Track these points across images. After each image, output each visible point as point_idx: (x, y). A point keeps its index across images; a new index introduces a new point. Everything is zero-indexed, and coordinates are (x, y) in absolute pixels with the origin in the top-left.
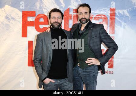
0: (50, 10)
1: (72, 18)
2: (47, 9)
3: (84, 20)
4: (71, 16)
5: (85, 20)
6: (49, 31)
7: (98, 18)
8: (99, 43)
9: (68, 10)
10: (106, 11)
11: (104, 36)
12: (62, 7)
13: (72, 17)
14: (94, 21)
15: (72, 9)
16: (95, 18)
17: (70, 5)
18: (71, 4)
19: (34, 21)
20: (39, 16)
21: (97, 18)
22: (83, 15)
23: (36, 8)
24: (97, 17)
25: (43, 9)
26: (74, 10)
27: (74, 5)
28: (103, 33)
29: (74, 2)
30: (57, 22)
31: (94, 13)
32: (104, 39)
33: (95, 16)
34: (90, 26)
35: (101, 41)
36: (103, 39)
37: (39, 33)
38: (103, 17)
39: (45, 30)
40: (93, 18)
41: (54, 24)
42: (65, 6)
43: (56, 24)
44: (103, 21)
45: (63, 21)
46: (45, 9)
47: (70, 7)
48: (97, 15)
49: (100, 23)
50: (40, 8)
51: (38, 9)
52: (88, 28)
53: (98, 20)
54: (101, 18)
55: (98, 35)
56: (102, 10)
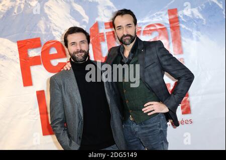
0: (64, 32)
1: (106, 38)
2: (60, 30)
3: (127, 38)
4: (103, 36)
5: (129, 38)
6: (69, 69)
7: (151, 30)
8: (159, 74)
9: (96, 25)
10: (162, 17)
11: (166, 60)
12: (85, 23)
13: (105, 36)
14: (144, 38)
15: (103, 22)
16: (145, 32)
17: (98, 16)
18: (99, 14)
19: (40, 55)
20: (48, 45)
21: (148, 32)
22: (124, 29)
23: (40, 32)
24: (148, 29)
25: (51, 31)
26: (106, 24)
27: (104, 15)
28: (163, 56)
29: (103, 11)
30: (81, 51)
31: (142, 23)
32: (168, 65)
33: (143, 28)
34: (139, 48)
35: (163, 70)
36: (165, 65)
37: (53, 74)
38: (159, 27)
39: (63, 68)
40: (142, 32)
41: (76, 55)
42: (90, 20)
43: (79, 54)
44: (160, 35)
45: (91, 45)
46: (55, 30)
47: (98, 19)
48: (148, 26)
49: (155, 38)
50: (47, 30)
51: (43, 33)
52: (136, 51)
53: (151, 34)
54: (156, 30)
55: (156, 61)
56: (154, 17)
